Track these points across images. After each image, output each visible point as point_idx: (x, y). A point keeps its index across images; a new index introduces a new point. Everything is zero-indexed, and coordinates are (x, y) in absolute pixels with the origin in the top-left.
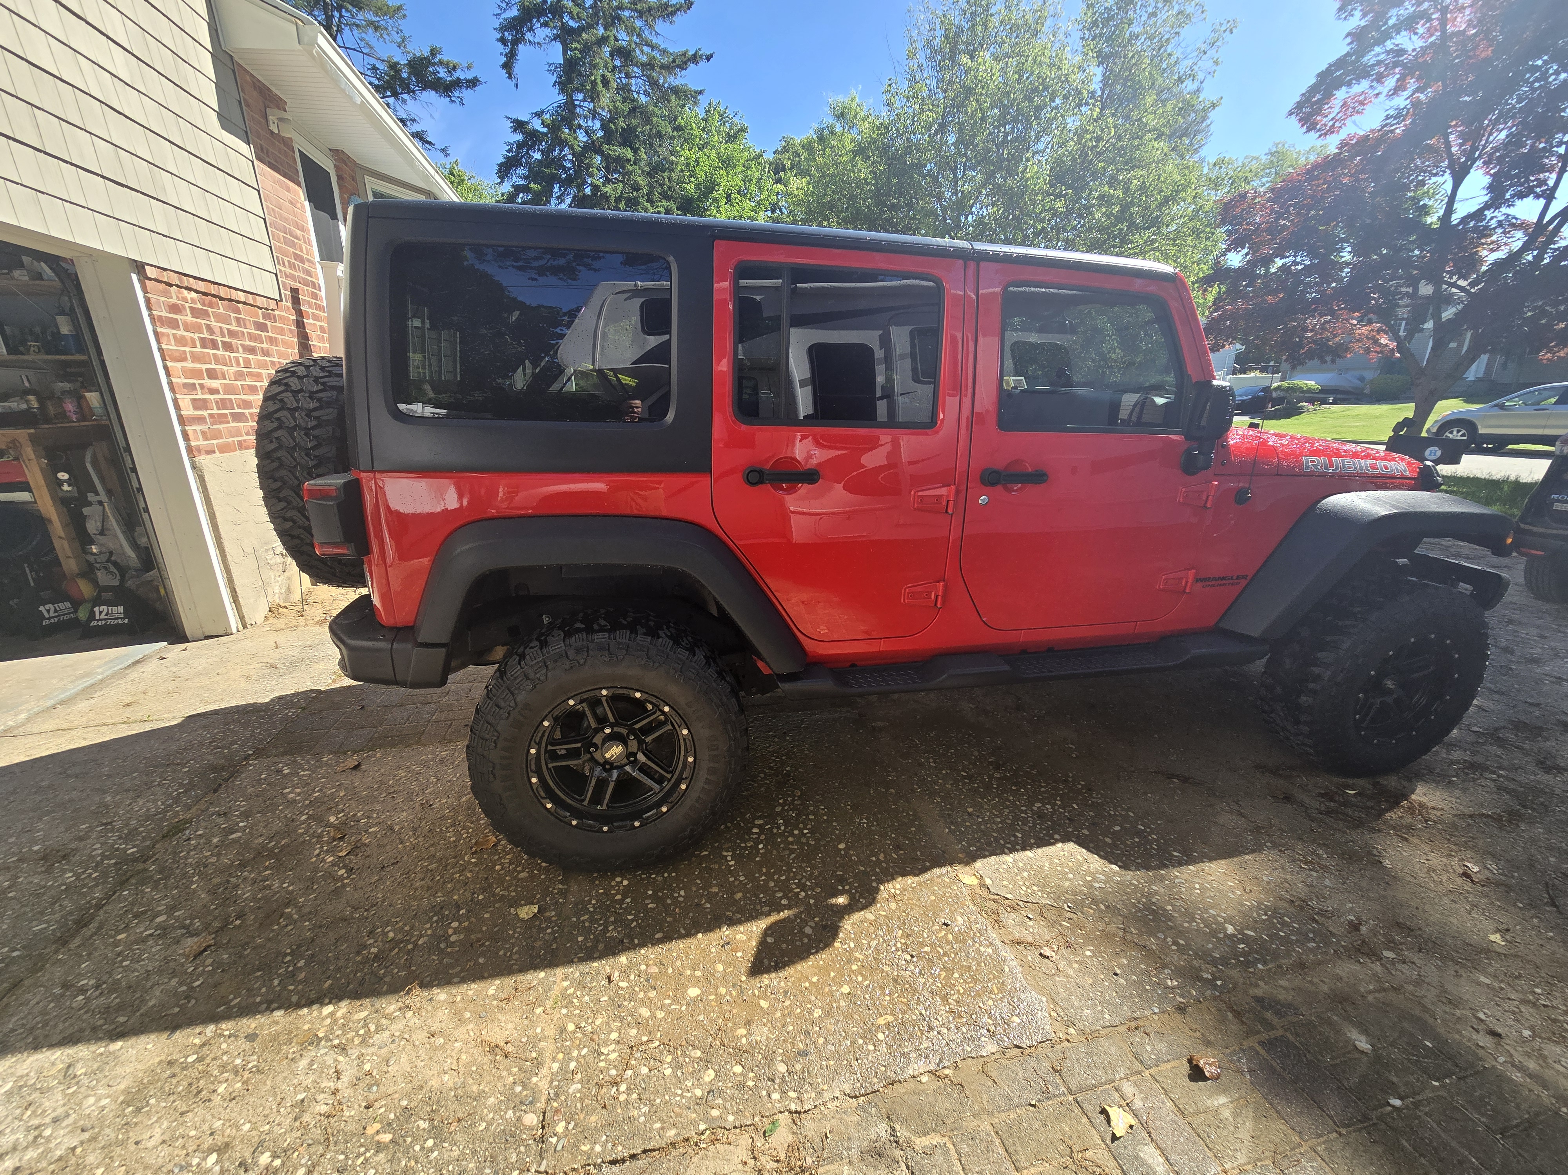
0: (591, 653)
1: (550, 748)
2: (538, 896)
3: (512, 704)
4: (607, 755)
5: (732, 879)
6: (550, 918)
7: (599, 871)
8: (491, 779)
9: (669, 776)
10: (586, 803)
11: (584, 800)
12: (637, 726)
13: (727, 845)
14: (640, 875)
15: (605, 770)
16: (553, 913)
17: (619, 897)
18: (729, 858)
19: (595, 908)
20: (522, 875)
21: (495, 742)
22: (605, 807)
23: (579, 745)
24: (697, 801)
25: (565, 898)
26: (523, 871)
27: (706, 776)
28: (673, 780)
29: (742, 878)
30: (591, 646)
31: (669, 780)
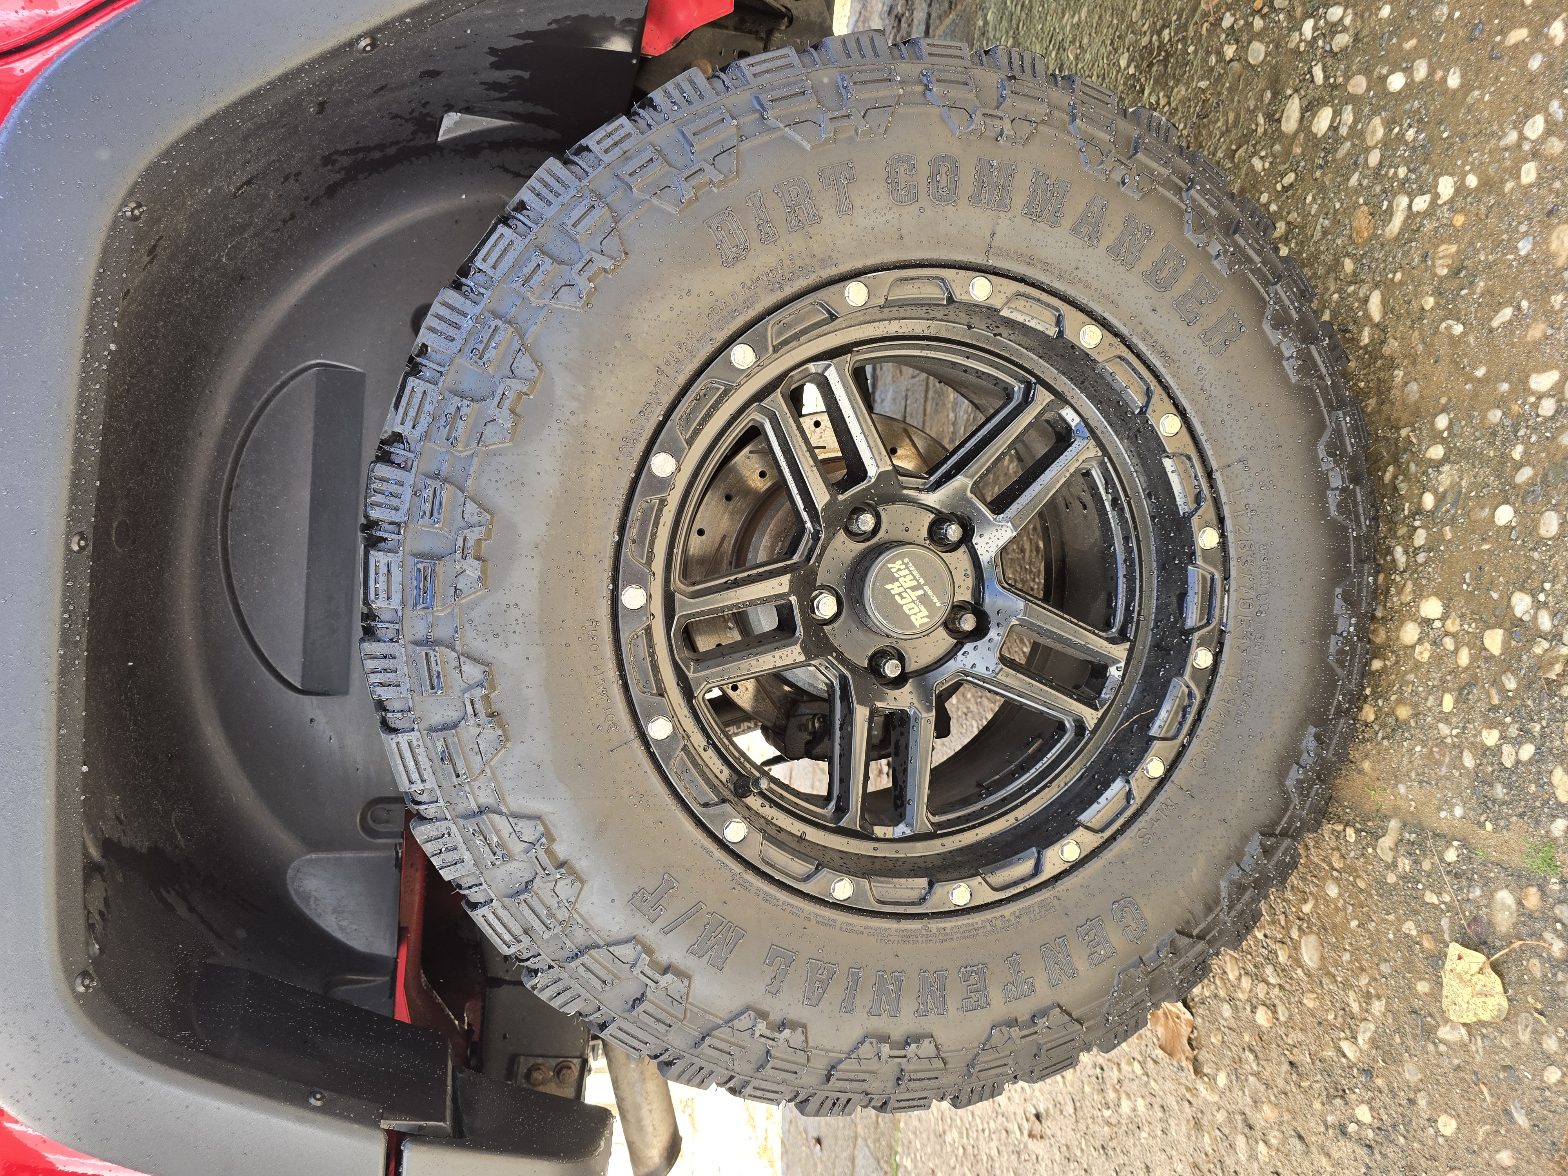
0: (442, 632)
1: (853, 818)
2: (1410, 928)
3: (626, 952)
4: (919, 617)
5: (1529, 173)
6: (1524, 915)
7: (1357, 700)
8: (927, 1047)
9: (1043, 397)
10: (1090, 717)
11: (1080, 727)
12: (821, 496)
13: (1362, 220)
14: (1412, 552)
15: (980, 632)
16: (1504, 897)
17: (1494, 641)
18: (1421, 203)
19: (1525, 735)
20: (1309, 953)
21: (782, 1026)
22: (1120, 651)
23: (861, 713)
24: (1161, 286)
25: (1445, 838)
26: (1296, 947)
27: (1062, 232)
28: (1063, 384)
29: (1535, 127)
30: (417, 628)
31: (1061, 398)
